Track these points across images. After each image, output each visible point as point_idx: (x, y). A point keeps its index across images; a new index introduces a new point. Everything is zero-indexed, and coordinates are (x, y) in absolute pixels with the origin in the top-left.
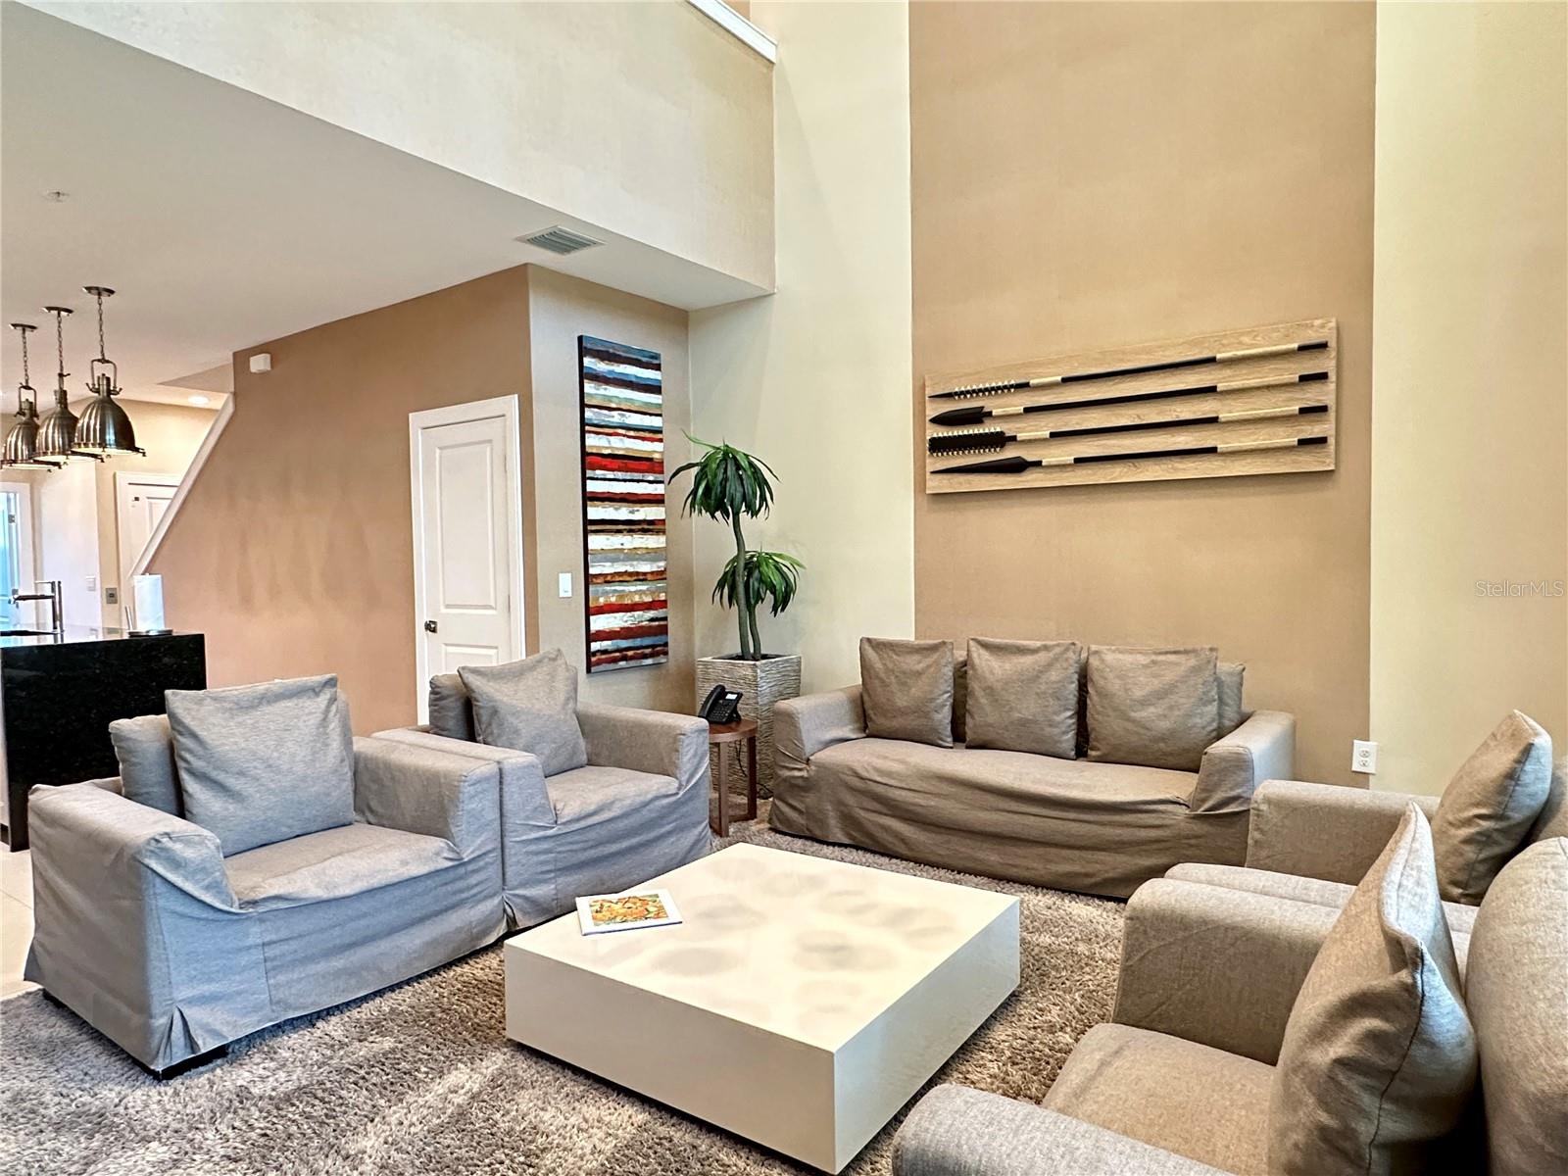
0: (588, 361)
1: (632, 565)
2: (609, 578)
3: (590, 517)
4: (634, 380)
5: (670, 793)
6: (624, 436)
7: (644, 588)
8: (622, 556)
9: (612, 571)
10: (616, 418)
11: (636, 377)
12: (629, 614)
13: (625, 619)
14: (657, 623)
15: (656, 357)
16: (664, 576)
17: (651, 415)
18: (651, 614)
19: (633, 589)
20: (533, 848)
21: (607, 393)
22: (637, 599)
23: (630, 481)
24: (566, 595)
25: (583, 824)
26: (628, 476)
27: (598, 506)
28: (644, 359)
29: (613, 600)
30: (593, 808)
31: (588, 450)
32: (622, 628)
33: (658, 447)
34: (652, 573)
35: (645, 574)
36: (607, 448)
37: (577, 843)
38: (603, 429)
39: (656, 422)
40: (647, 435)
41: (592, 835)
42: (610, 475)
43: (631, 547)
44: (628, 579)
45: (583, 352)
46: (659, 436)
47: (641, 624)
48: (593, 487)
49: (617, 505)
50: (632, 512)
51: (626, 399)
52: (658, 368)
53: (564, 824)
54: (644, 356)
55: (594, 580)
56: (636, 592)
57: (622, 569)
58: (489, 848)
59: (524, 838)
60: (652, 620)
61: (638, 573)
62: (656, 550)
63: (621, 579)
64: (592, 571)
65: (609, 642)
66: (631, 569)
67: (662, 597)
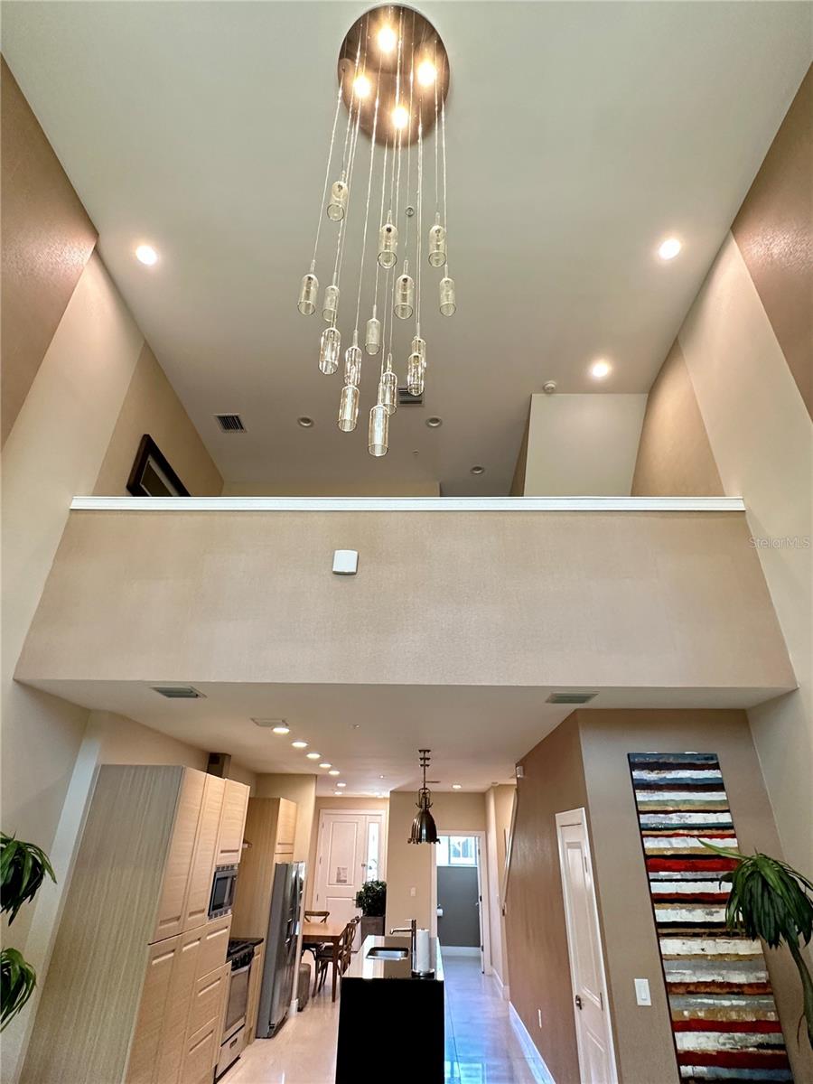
0: (636, 774)
1: (719, 975)
2: (692, 988)
3: (659, 920)
4: (690, 782)
6: (687, 836)
7: (743, 1003)
8: (704, 963)
9: (695, 979)
10: (675, 819)
11: (692, 779)
12: (726, 1035)
13: (721, 1040)
14: (770, 1052)
15: (712, 757)
16: (769, 990)
17: (715, 812)
18: (758, 1038)
19: (726, 1003)
21: (661, 798)
22: (734, 1016)
23: (701, 880)
24: (644, 1004)
26: (699, 875)
27: (667, 909)
28: (698, 762)
29: (701, 1014)
31: (649, 853)
32: (718, 1052)
33: (732, 843)
34: (750, 985)
35: (739, 986)
36: (668, 849)
38: (657, 831)
39: (725, 818)
40: (715, 832)
42: (677, 875)
43: (715, 953)
44: (718, 990)
45: (633, 766)
46: (732, 832)
47: (744, 1050)
48: (658, 888)
49: (690, 906)
50: (711, 914)
51: (685, 802)
52: (716, 767)
54: (698, 760)
55: (673, 989)
56: (732, 1008)
57: (709, 979)
60: (760, 1046)
61: (729, 985)
62: (751, 957)
63: (708, 990)
64: (670, 979)
65: (704, 1069)
66: (720, 979)
67: (772, 1016)
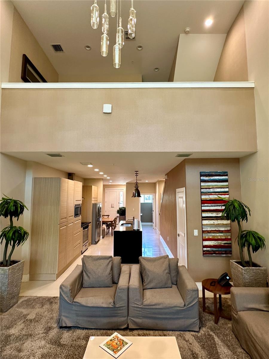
0: (202, 178)
1: (217, 228)
2: (209, 232)
3: (203, 216)
4: (218, 180)
5: (181, 306)
6: (214, 195)
7: (222, 235)
8: (214, 226)
9: (210, 230)
10: (212, 190)
11: (219, 179)
12: (216, 241)
13: (215, 243)
14: (227, 245)
15: (226, 172)
16: (230, 232)
17: (224, 188)
18: (225, 242)
19: (218, 235)
20: (135, 309)
21: (208, 185)
22: (219, 237)
23: (216, 206)
24: (196, 235)
25: (150, 307)
26: (216, 205)
27: (206, 213)
28: (221, 174)
29: (211, 237)
30: (153, 304)
31: (202, 199)
32: (214, 245)
33: (227, 196)
34: (225, 231)
35: (222, 231)
36: (209, 198)
37: (148, 312)
38: (206, 194)
39: (227, 190)
40: (223, 193)
41: (153, 311)
42: (210, 205)
43: (217, 223)
44: (216, 232)
45: (201, 176)
46: (228, 193)
47: (221, 244)
48: (203, 208)
49: (212, 212)
50: (218, 214)
51: (215, 185)
52: (227, 175)
53: (144, 305)
54: (222, 173)
55: (204, 232)
56: (219, 236)
57: (214, 229)
58: (123, 305)
59: (133, 306)
60: (225, 244)
61: (219, 231)
62: (226, 224)
63: (214, 232)
64: (203, 230)
65: (209, 249)
66: (217, 229)
67: (229, 237)
